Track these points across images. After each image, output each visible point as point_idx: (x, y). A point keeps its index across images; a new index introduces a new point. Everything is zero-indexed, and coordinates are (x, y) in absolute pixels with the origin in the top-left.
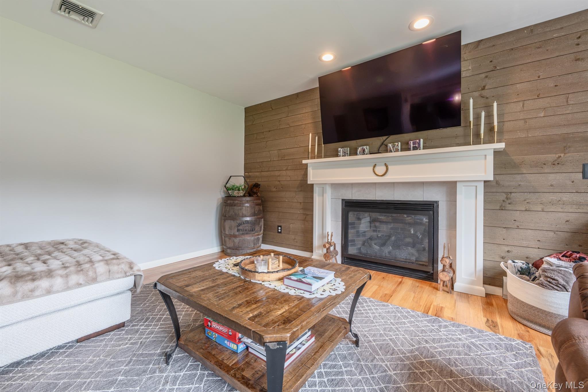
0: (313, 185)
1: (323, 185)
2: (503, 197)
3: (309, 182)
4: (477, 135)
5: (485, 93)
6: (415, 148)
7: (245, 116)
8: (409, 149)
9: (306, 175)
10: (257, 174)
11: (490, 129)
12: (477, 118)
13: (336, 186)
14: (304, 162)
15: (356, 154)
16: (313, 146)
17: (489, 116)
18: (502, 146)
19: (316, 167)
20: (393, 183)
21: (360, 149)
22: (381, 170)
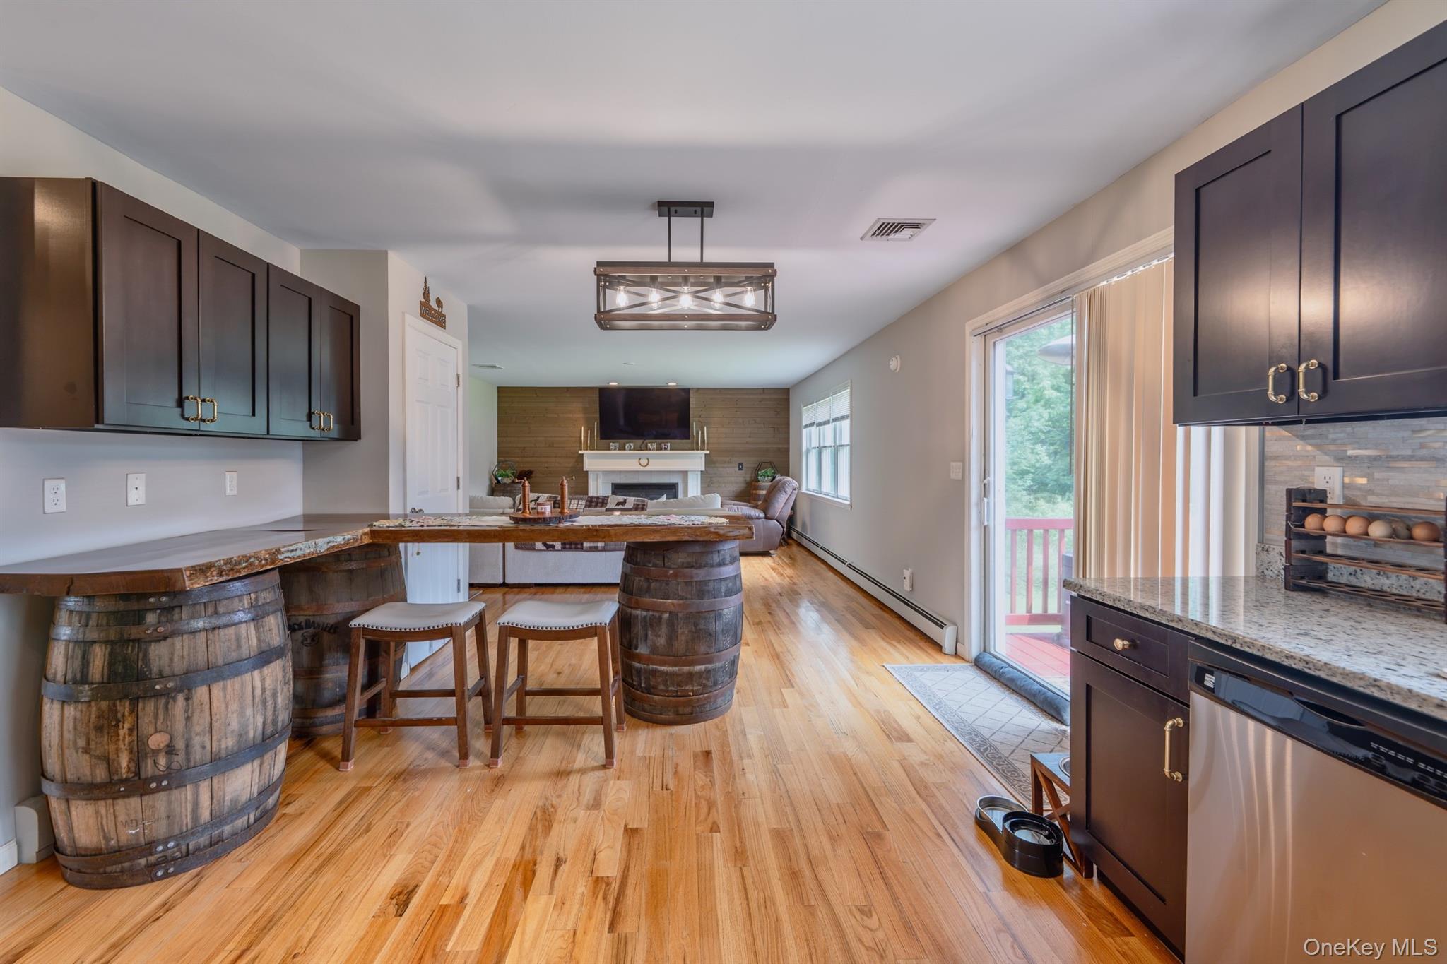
0: (587, 472)
1: (597, 473)
2: (709, 480)
3: (585, 470)
4: (697, 443)
5: (701, 419)
6: (665, 449)
7: (498, 397)
8: (661, 449)
9: (582, 462)
10: (518, 459)
11: (703, 441)
12: (697, 433)
13: (607, 473)
14: (580, 452)
15: (625, 449)
16: (586, 438)
17: (703, 433)
18: (708, 452)
19: (591, 457)
20: (651, 472)
21: (627, 445)
22: (644, 462)
